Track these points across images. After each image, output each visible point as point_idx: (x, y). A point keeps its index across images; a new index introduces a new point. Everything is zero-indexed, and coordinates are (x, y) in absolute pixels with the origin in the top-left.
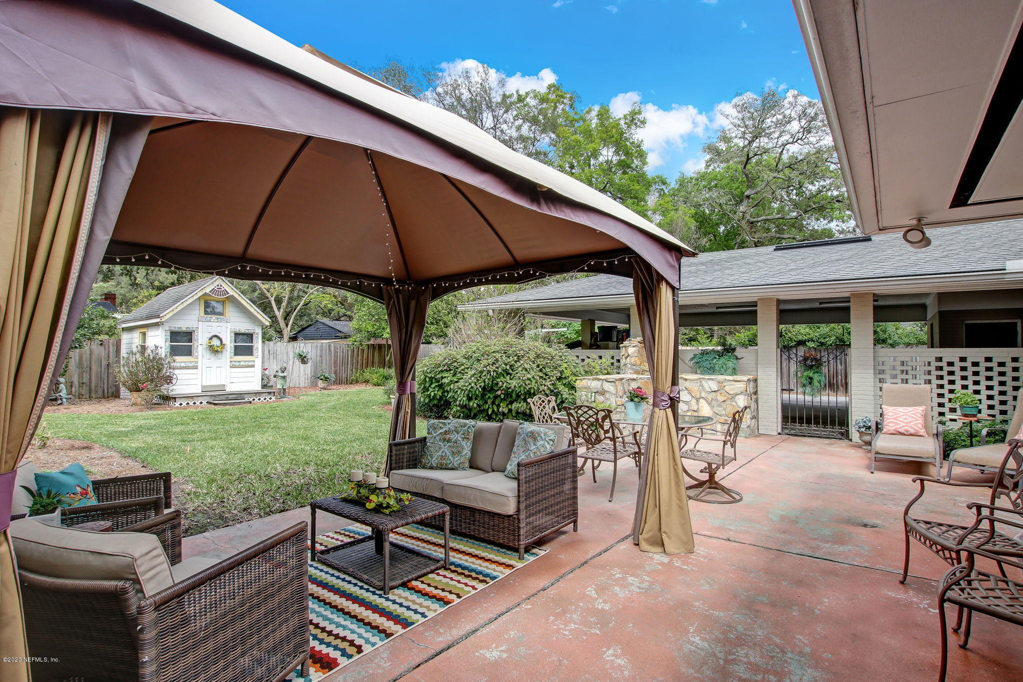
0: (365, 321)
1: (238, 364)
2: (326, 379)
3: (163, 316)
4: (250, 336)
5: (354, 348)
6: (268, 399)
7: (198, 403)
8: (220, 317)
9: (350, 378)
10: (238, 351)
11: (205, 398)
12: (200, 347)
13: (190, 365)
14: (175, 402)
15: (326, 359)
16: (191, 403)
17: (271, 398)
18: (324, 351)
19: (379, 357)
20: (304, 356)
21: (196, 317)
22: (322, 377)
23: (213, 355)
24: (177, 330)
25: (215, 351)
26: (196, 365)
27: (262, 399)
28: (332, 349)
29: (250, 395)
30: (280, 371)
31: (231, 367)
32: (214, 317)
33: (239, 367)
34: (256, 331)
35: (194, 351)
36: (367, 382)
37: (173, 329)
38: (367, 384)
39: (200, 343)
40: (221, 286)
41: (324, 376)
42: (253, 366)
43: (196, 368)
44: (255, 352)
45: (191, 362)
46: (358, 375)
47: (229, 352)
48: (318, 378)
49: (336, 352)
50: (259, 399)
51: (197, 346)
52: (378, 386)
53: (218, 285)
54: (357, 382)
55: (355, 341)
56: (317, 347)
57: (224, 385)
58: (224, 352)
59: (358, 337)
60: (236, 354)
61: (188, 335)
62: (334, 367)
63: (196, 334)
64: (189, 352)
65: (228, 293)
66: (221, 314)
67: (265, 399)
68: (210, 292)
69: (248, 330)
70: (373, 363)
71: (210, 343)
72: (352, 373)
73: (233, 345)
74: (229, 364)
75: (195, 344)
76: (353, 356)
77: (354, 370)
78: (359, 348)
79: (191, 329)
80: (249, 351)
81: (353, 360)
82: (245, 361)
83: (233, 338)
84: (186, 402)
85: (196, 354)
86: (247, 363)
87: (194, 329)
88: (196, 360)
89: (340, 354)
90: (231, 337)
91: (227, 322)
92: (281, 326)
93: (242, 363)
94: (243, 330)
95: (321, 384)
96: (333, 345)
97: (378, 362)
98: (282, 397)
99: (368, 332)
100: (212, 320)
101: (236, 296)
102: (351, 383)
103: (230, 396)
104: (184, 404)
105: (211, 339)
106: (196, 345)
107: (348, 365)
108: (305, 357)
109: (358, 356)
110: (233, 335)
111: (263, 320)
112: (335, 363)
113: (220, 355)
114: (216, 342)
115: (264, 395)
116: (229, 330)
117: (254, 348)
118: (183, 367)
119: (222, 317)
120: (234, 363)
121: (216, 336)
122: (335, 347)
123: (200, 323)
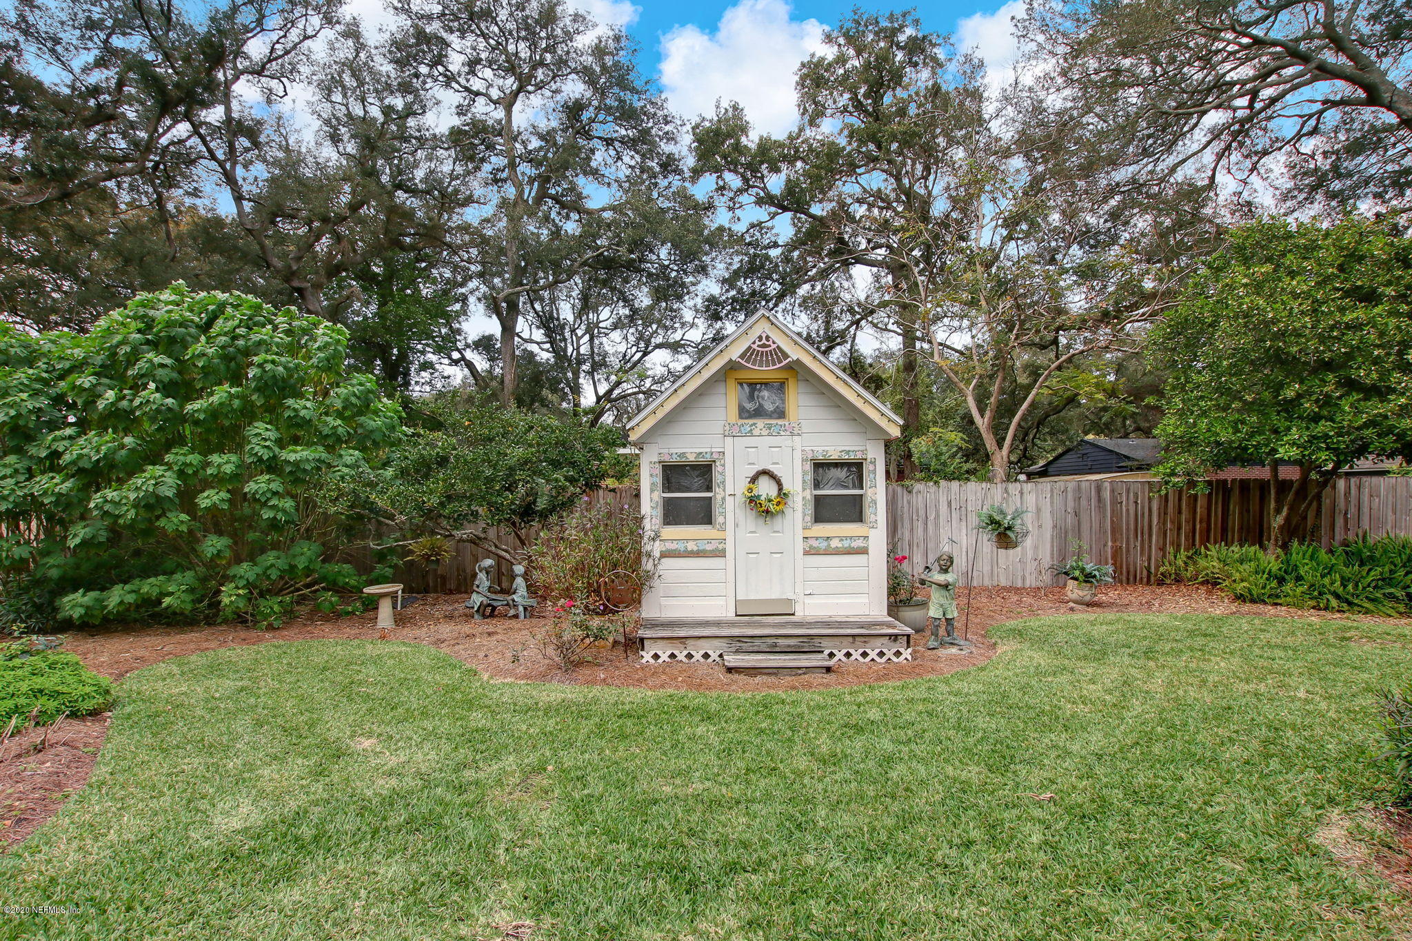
0: (1204, 414)
1: (823, 545)
2: (1088, 578)
3: (633, 428)
4: (855, 469)
5: (1167, 495)
6: (889, 654)
7: (698, 656)
8: (773, 422)
9: (1157, 568)
10: (824, 510)
11: (716, 642)
12: (729, 501)
13: (709, 547)
14: (643, 649)
15: (1090, 519)
16: (681, 656)
17: (898, 654)
18: (1084, 502)
19: (1241, 513)
20: (1006, 523)
21: (718, 427)
22: (1077, 573)
23: (761, 521)
24: (675, 459)
25: (763, 510)
26: (720, 547)
27: (873, 654)
28: (1107, 495)
29: (837, 641)
30: (936, 567)
31: (806, 553)
32: (760, 423)
33: (828, 552)
34: (870, 456)
35: (717, 510)
36: (1212, 583)
37: (667, 458)
38: (1209, 592)
39: (728, 492)
40: (768, 338)
41: (1082, 570)
42: (864, 551)
43: (721, 554)
44: (868, 511)
45: (709, 541)
46: (1180, 563)
47: (799, 515)
48: (1066, 573)
49: (1115, 502)
50: (865, 655)
51: (724, 499)
52: (1253, 601)
53: (760, 338)
54: (1178, 580)
55: (1173, 474)
56: (1065, 491)
57: (789, 601)
58: (788, 511)
59: (1185, 461)
60: (818, 518)
61: (703, 472)
62: (1114, 541)
63: (720, 469)
64: (704, 514)
65: (786, 356)
66: (781, 414)
67: (881, 654)
68: (742, 356)
69: (848, 452)
70: (1224, 530)
71: (750, 490)
72: (1164, 556)
73: (809, 494)
74: (800, 546)
75: (718, 494)
76: (1163, 512)
77: (1170, 549)
78: (1180, 492)
79: (708, 457)
80: (852, 510)
81: (1165, 523)
82: (841, 539)
83: (809, 477)
84: (669, 653)
85: (720, 519)
86: (846, 543)
87: (715, 456)
88: (719, 535)
89: (1128, 508)
90: (804, 473)
91: (792, 434)
92: (988, 446)
93: (835, 543)
94: (834, 454)
95: (1074, 590)
96: (1107, 485)
97: (1241, 528)
98: (942, 644)
99: (1218, 444)
100: (756, 432)
101: (807, 361)
102: (1160, 583)
103: (781, 641)
104: (664, 657)
105: (754, 480)
106: (719, 497)
107: (1150, 536)
108: (1009, 528)
109: (1180, 512)
110: (809, 467)
111: (883, 423)
112: (1115, 530)
113: (778, 520)
114: (766, 489)
115: (879, 642)
116: (798, 456)
117: (867, 502)
118: (692, 552)
119: (780, 422)
120: (815, 543)
121: (765, 472)
122: (1112, 491)
123: (729, 440)
